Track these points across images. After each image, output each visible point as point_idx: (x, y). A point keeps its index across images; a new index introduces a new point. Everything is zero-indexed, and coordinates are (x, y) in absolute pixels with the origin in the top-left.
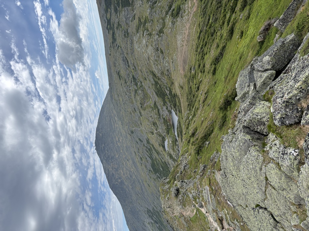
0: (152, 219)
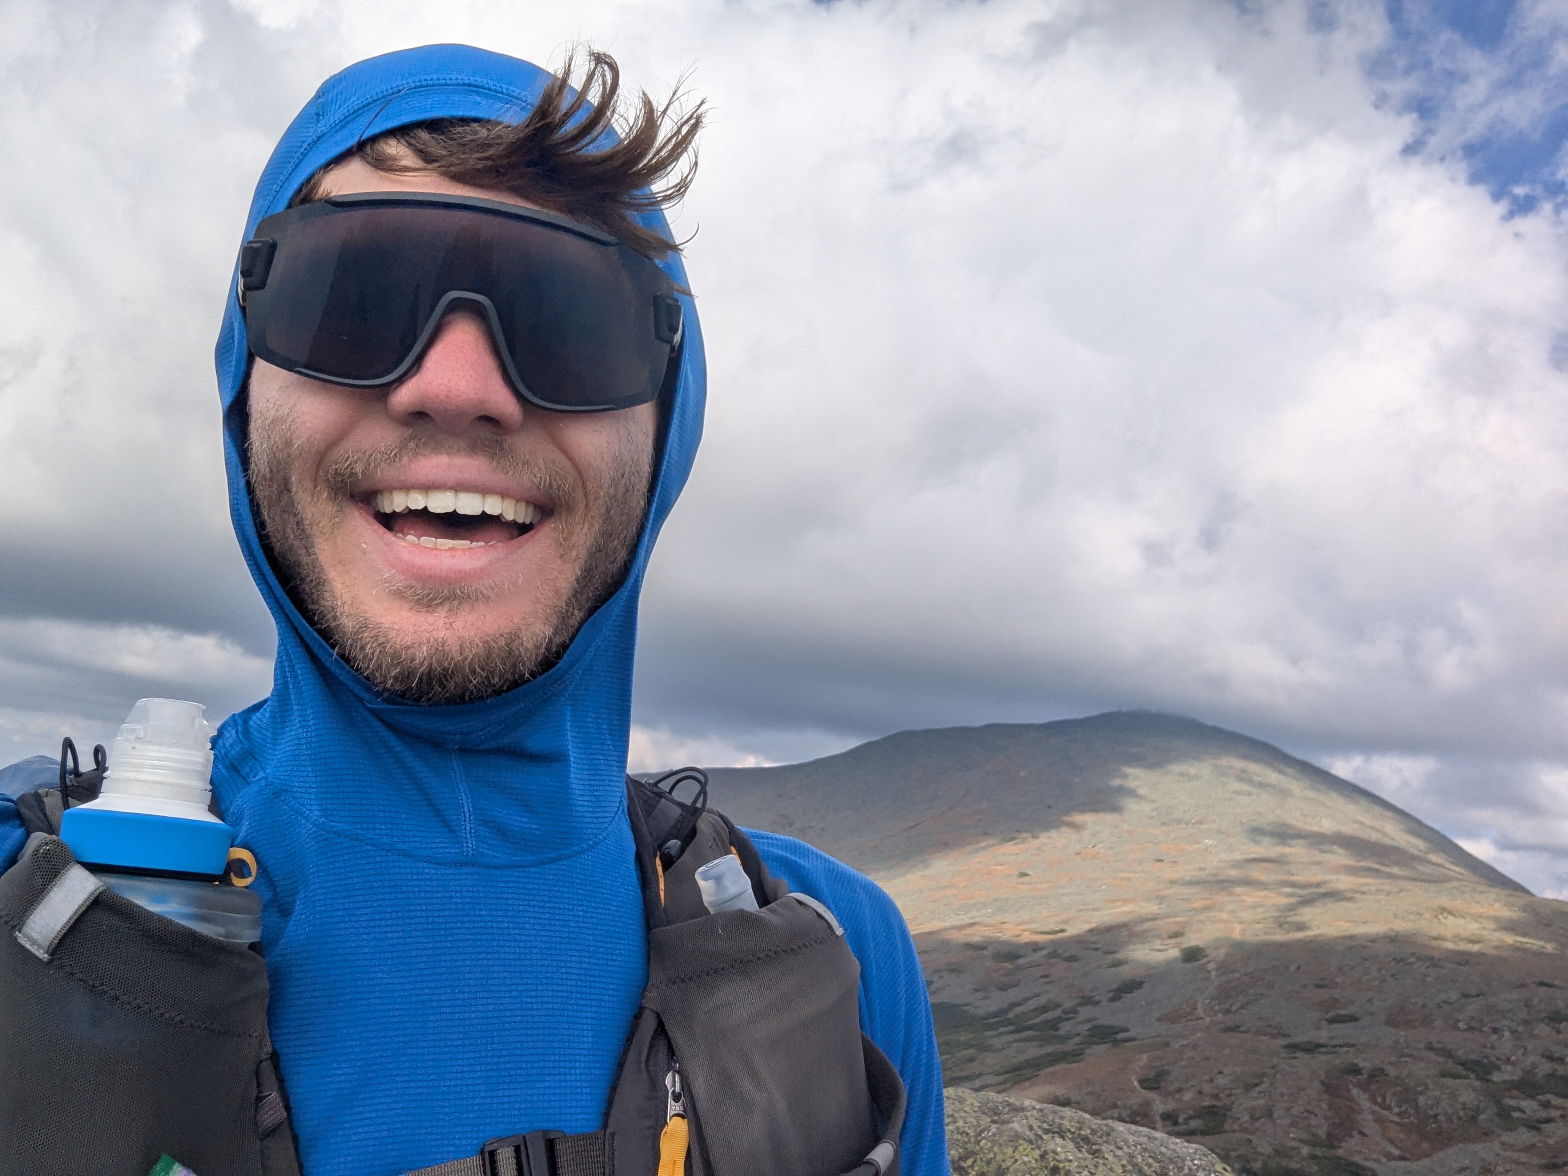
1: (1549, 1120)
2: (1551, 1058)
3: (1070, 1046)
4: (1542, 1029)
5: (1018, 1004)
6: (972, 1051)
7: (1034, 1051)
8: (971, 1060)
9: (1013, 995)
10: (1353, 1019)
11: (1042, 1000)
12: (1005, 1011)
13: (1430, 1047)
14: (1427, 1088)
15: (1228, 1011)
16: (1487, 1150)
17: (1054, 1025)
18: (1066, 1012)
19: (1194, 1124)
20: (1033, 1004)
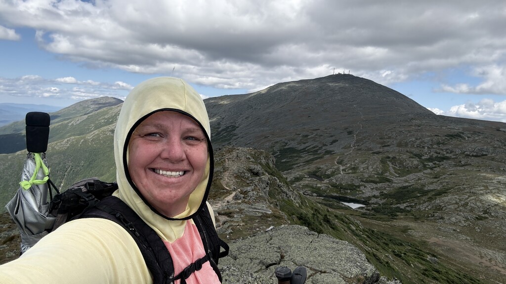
0: (223, 130)
1: (435, 167)
2: (437, 153)
3: (320, 156)
4: (435, 146)
5: (308, 147)
6: (297, 158)
7: (312, 157)
8: (297, 160)
9: (307, 145)
10: (389, 146)
11: (314, 145)
12: (305, 149)
13: (407, 152)
14: (406, 161)
15: (358, 146)
16: (420, 174)
17: (317, 151)
18: (320, 148)
19: (350, 171)
20: (311, 147)
